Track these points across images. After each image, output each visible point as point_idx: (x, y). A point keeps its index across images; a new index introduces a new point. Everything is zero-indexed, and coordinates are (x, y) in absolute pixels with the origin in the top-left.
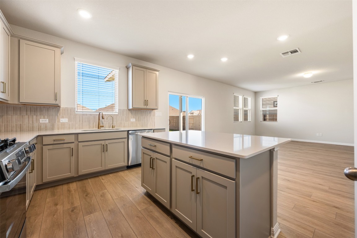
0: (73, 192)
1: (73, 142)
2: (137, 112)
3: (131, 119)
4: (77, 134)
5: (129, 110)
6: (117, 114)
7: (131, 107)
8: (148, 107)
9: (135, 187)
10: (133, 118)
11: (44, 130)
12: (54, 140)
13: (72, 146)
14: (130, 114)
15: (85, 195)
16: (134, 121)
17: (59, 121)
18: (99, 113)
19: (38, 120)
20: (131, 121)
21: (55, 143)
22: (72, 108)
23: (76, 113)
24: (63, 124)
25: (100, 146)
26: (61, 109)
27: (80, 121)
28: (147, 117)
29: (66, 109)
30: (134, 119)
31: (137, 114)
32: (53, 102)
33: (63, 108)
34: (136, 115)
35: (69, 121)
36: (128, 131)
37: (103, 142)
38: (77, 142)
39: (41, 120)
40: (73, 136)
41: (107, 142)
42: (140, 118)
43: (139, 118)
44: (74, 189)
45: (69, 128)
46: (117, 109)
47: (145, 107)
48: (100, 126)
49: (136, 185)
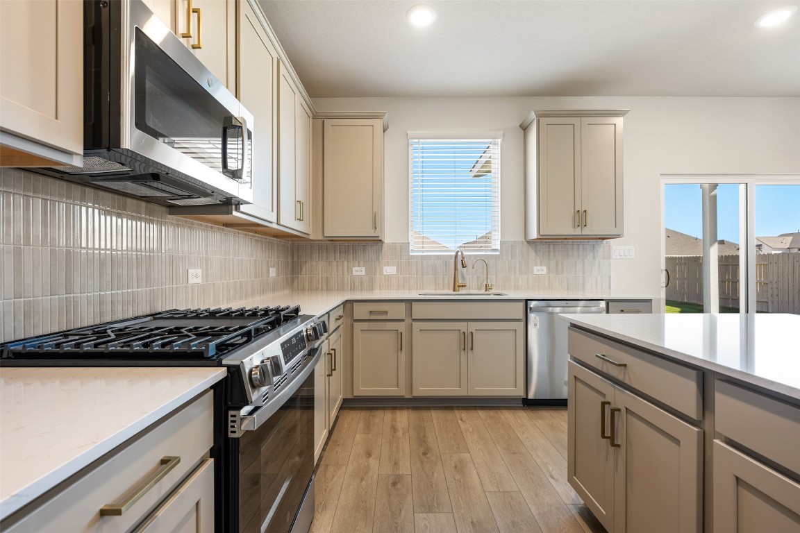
0: (400, 434)
1: (403, 320)
2: (552, 247)
3: (535, 268)
4: (410, 302)
5: (530, 242)
6: (498, 253)
7: (533, 235)
8: (586, 231)
9: (548, 475)
10: (541, 265)
11: (358, 291)
12: (371, 312)
13: (401, 327)
14: (532, 253)
15: (422, 450)
16: (545, 272)
17: (381, 273)
18: (454, 254)
19: (350, 270)
20: (535, 272)
21: (373, 317)
22: (403, 243)
23: (411, 254)
24: (388, 278)
25: (455, 336)
26: (385, 245)
27: (417, 271)
28: (583, 261)
29: (394, 246)
30: (544, 268)
31: (552, 254)
32: (369, 232)
33: (388, 243)
34: (549, 255)
35: (398, 271)
36: (527, 301)
37: (463, 326)
38: (410, 321)
39: (354, 269)
40: (403, 306)
41: (473, 327)
42: (560, 265)
43: (557, 265)
44: (403, 429)
45: (398, 287)
46: (498, 243)
47: (578, 231)
48: (457, 284)
49: (551, 468)
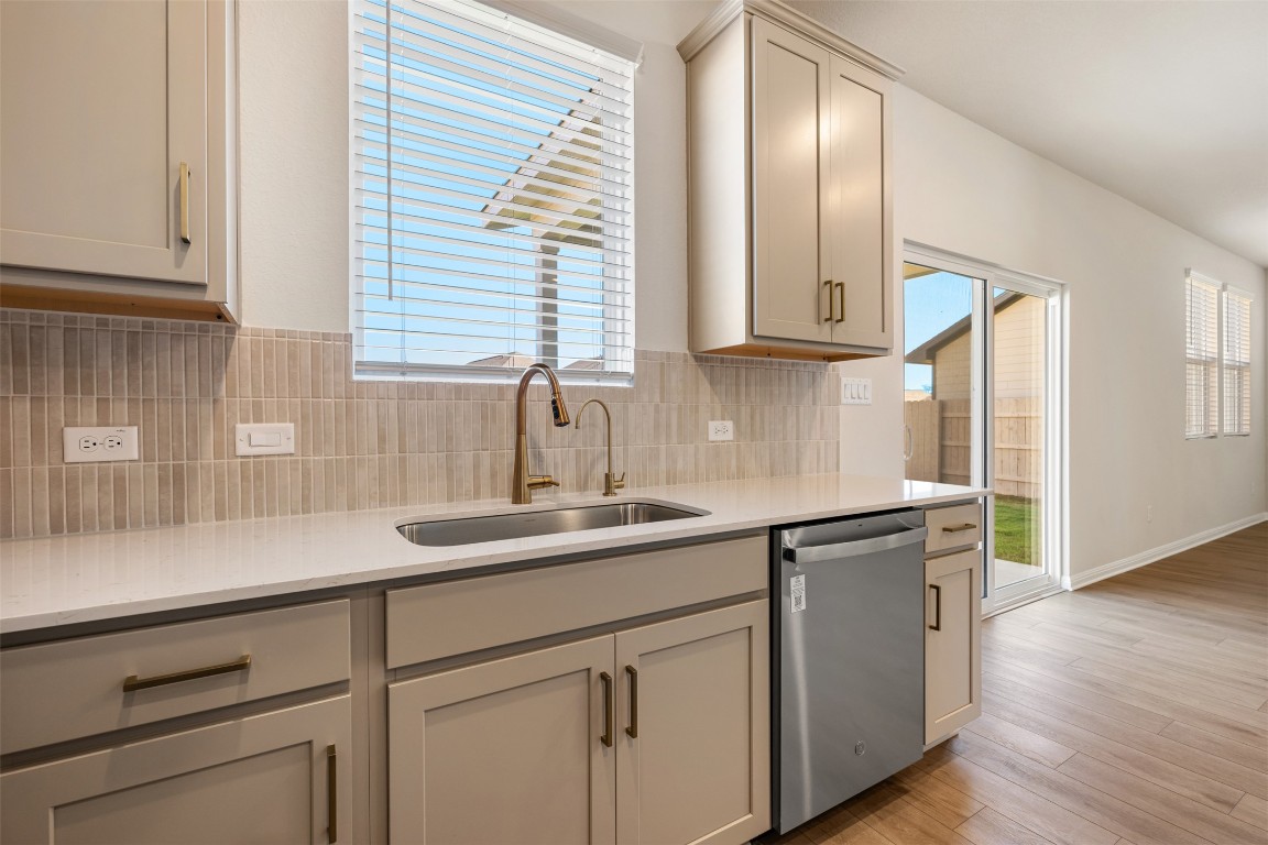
1: (338, 687)
2: (743, 372)
3: (712, 425)
4: (380, 591)
6: (624, 385)
8: (843, 335)
10: (723, 419)
11: (104, 527)
12: (132, 686)
13: (332, 722)
14: (705, 386)
16: (730, 436)
17: (226, 446)
18: (517, 381)
19: (48, 441)
20: (712, 437)
21: (147, 711)
22: (326, 336)
23: (356, 377)
24: (260, 469)
25: (574, 693)
26: (242, 340)
27: (382, 439)
28: (798, 411)
29: (284, 346)
30: (729, 424)
31: (743, 389)
32: (151, 260)
33: (256, 332)
34: (738, 394)
35: (302, 441)
36: (774, 531)
37: (598, 654)
38: (378, 679)
39: (70, 435)
40: (339, 621)
41: (631, 645)
42: (758, 417)
43: (752, 418)
45: (305, 499)
46: (630, 355)
47: (823, 334)
48: (527, 480)
